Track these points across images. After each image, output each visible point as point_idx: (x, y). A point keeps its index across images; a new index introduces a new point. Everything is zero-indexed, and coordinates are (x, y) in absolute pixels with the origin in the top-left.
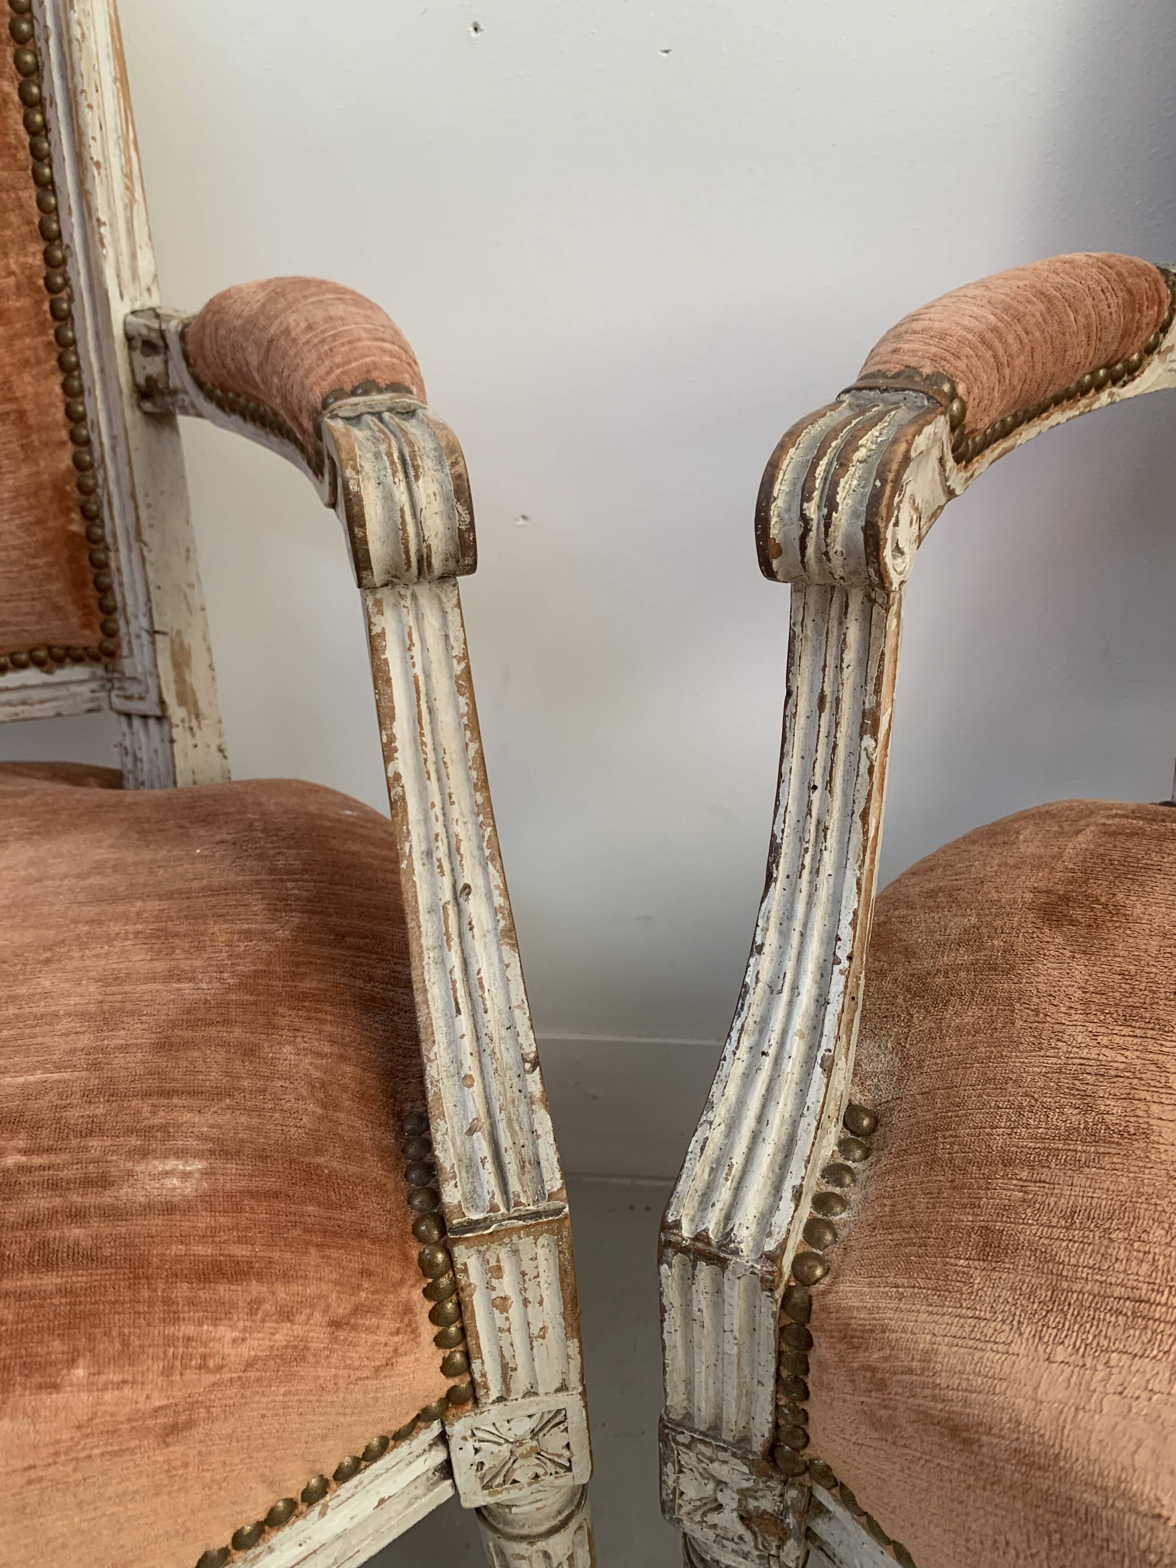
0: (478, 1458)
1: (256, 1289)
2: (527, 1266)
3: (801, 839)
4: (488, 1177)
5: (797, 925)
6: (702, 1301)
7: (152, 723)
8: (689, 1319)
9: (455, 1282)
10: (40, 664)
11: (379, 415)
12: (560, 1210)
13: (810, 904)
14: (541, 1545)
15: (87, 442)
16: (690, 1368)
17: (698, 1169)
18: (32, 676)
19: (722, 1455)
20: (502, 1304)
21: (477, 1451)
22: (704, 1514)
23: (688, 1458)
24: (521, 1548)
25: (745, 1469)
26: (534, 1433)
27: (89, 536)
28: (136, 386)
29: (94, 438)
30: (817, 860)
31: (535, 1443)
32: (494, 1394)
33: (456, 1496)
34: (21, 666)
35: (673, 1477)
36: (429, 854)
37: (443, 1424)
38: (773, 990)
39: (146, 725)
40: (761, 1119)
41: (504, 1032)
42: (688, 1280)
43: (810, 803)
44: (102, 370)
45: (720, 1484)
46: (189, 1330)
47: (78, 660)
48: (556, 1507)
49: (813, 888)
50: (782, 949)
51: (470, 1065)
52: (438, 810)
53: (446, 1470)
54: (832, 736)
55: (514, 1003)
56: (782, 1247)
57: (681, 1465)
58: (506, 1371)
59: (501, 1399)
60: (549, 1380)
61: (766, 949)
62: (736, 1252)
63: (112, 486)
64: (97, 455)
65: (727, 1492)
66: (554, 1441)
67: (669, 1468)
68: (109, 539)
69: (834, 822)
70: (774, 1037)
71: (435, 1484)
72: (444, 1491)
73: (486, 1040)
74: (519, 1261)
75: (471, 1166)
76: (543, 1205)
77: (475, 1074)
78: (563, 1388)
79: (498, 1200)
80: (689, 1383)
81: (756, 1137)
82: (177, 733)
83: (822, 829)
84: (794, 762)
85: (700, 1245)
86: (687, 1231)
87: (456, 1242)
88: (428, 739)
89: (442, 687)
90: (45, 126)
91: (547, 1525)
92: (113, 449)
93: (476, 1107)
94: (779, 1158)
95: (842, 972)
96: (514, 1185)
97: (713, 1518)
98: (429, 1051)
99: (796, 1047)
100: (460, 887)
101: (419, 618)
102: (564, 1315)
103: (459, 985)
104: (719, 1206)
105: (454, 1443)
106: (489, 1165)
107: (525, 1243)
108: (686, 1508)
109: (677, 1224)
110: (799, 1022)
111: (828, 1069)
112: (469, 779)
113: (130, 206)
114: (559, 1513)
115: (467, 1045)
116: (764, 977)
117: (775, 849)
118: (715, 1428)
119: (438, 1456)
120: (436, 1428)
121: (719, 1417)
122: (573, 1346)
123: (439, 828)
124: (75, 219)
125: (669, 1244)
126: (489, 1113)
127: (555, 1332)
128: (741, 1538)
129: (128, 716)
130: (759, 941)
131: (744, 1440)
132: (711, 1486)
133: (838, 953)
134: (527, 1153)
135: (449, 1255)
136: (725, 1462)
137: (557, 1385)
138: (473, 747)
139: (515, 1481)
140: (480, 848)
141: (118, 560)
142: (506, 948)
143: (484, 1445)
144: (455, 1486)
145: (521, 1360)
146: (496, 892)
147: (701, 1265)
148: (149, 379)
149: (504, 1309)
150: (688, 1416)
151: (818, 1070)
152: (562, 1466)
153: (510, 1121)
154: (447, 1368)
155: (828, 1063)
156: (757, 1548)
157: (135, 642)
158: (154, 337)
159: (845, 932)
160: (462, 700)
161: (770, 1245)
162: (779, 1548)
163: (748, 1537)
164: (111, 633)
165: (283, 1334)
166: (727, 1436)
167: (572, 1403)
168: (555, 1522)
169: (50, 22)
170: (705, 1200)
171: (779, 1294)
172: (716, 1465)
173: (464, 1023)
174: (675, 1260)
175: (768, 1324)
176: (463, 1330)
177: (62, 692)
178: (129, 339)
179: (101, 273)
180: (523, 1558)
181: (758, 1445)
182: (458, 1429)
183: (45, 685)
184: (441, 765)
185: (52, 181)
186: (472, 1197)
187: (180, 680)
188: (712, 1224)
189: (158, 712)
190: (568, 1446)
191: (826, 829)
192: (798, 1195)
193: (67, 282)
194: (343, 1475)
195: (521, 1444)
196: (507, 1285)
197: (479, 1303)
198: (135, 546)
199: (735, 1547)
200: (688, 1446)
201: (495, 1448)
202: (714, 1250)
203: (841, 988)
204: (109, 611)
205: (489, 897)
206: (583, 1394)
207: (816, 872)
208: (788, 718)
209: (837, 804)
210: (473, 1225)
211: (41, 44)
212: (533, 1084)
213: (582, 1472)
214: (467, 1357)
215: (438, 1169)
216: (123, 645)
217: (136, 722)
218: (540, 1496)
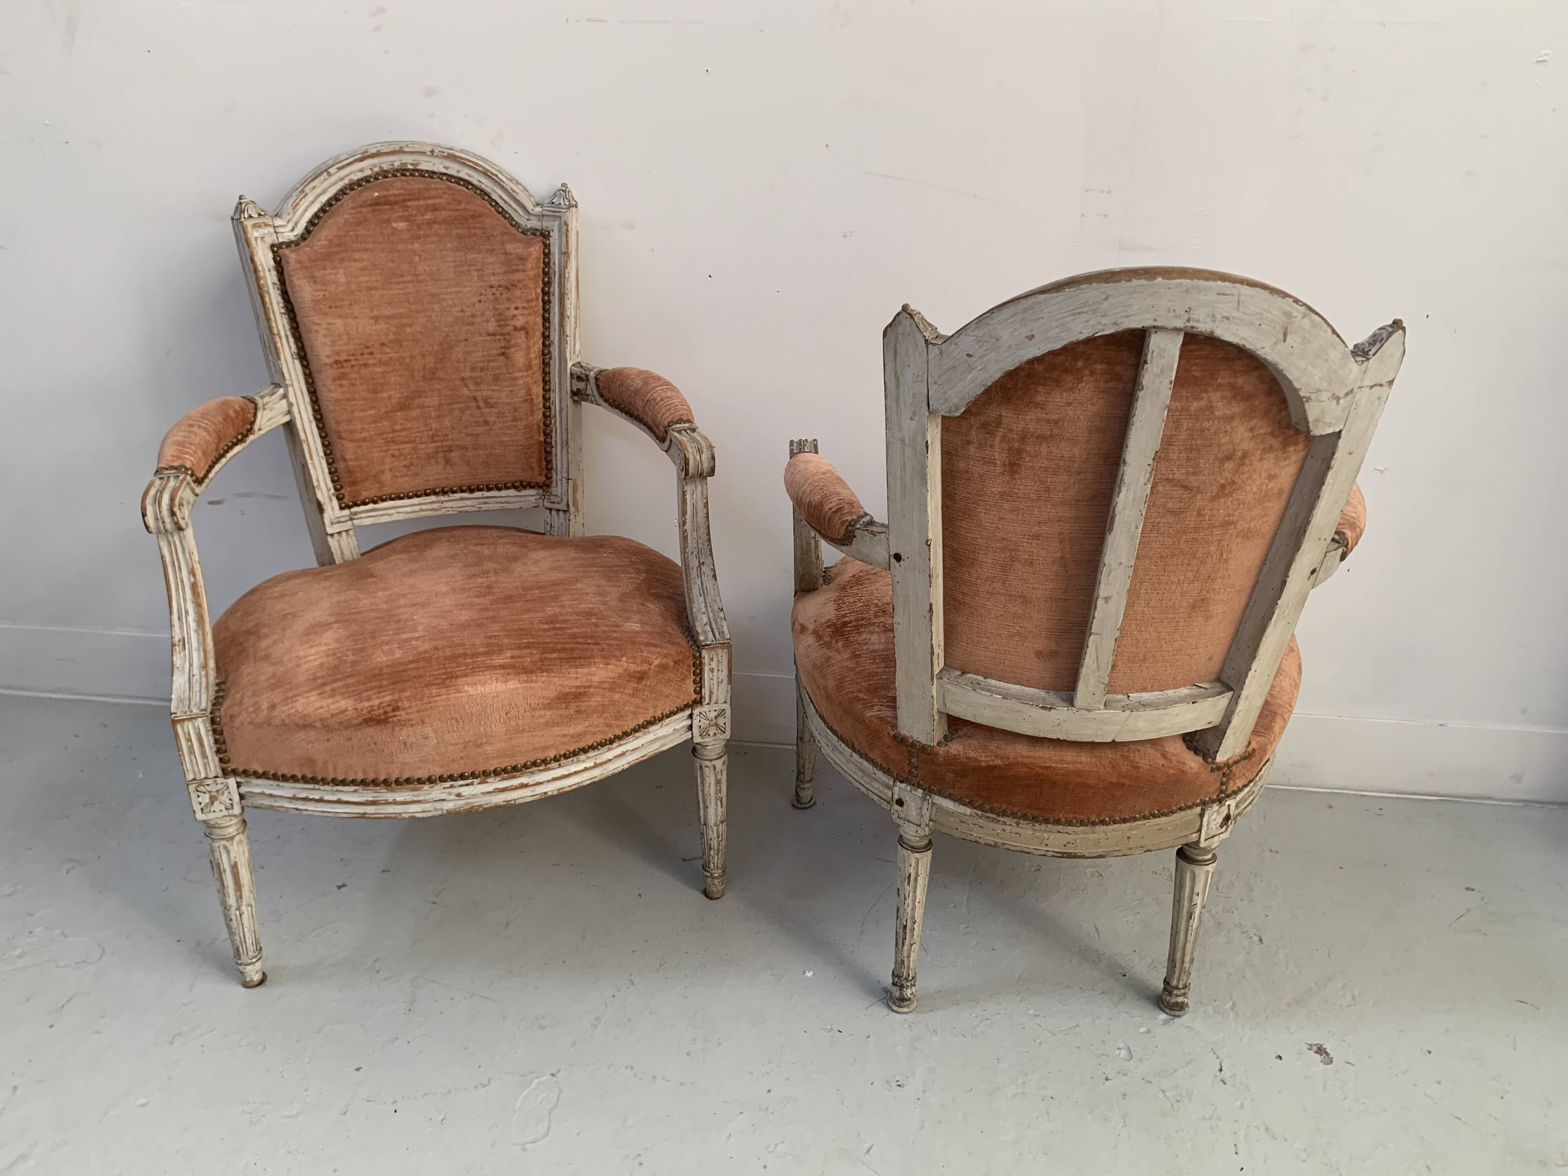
0: (700, 724)
1: (657, 649)
2: (720, 658)
4: (710, 634)
7: (561, 513)
9: (701, 662)
10: (516, 488)
11: (685, 431)
12: (729, 643)
14: (714, 763)
15: (549, 408)
18: (512, 492)
20: (712, 670)
21: (700, 722)
24: (708, 763)
26: (716, 717)
27: (545, 442)
28: (572, 391)
29: (552, 407)
31: (716, 721)
32: (707, 702)
33: (692, 738)
34: (507, 488)
36: (692, 552)
37: (691, 710)
39: (558, 514)
41: (713, 602)
44: (560, 384)
46: (644, 654)
47: (532, 487)
48: (718, 752)
51: (704, 609)
52: (696, 540)
53: (690, 728)
55: (716, 594)
58: (711, 693)
59: (708, 704)
60: (721, 700)
63: (558, 425)
64: (553, 413)
66: (721, 721)
68: (553, 444)
71: (687, 732)
72: (688, 735)
73: (708, 603)
74: (718, 657)
75: (705, 632)
76: (724, 642)
77: (706, 611)
78: (725, 702)
79: (713, 639)
82: (572, 517)
87: (701, 649)
88: (694, 519)
89: (700, 506)
90: (549, 301)
91: (715, 757)
92: (560, 412)
93: (705, 620)
96: (717, 636)
98: (693, 605)
100: (701, 562)
101: (696, 487)
102: (728, 676)
103: (700, 589)
105: (694, 717)
106: (710, 632)
107: (720, 651)
112: (705, 531)
113: (575, 329)
114: (720, 754)
115: (703, 604)
119: (689, 722)
120: (688, 712)
122: (729, 687)
123: (695, 545)
124: (557, 333)
126: (710, 621)
127: (725, 682)
129: (550, 510)
134: (720, 630)
135: (700, 653)
138: (707, 522)
139: (709, 735)
140: (707, 551)
141: (556, 451)
142: (713, 580)
143: (702, 720)
144: (692, 734)
145: (715, 691)
146: (711, 564)
148: (578, 389)
149: (712, 672)
152: (723, 731)
153: (715, 623)
154: (695, 691)
157: (559, 482)
158: (583, 376)
160: (705, 509)
164: (549, 478)
167: (727, 707)
168: (718, 756)
169: (557, 269)
173: (702, 599)
176: (701, 679)
177: (523, 499)
178: (572, 374)
179: (565, 352)
180: (707, 768)
182: (696, 712)
183: (517, 496)
184: (697, 527)
185: (549, 318)
186: (706, 639)
187: (574, 497)
189: (564, 509)
190: (725, 724)
193: (549, 353)
194: (667, 716)
195: (712, 721)
196: (714, 665)
197: (706, 669)
198: (565, 447)
201: (705, 721)
204: (549, 470)
206: (731, 705)
210: (707, 645)
211: (552, 276)
212: (721, 615)
213: (728, 735)
214: (701, 688)
215: (697, 633)
216: (554, 483)
217: (554, 512)
218: (716, 742)
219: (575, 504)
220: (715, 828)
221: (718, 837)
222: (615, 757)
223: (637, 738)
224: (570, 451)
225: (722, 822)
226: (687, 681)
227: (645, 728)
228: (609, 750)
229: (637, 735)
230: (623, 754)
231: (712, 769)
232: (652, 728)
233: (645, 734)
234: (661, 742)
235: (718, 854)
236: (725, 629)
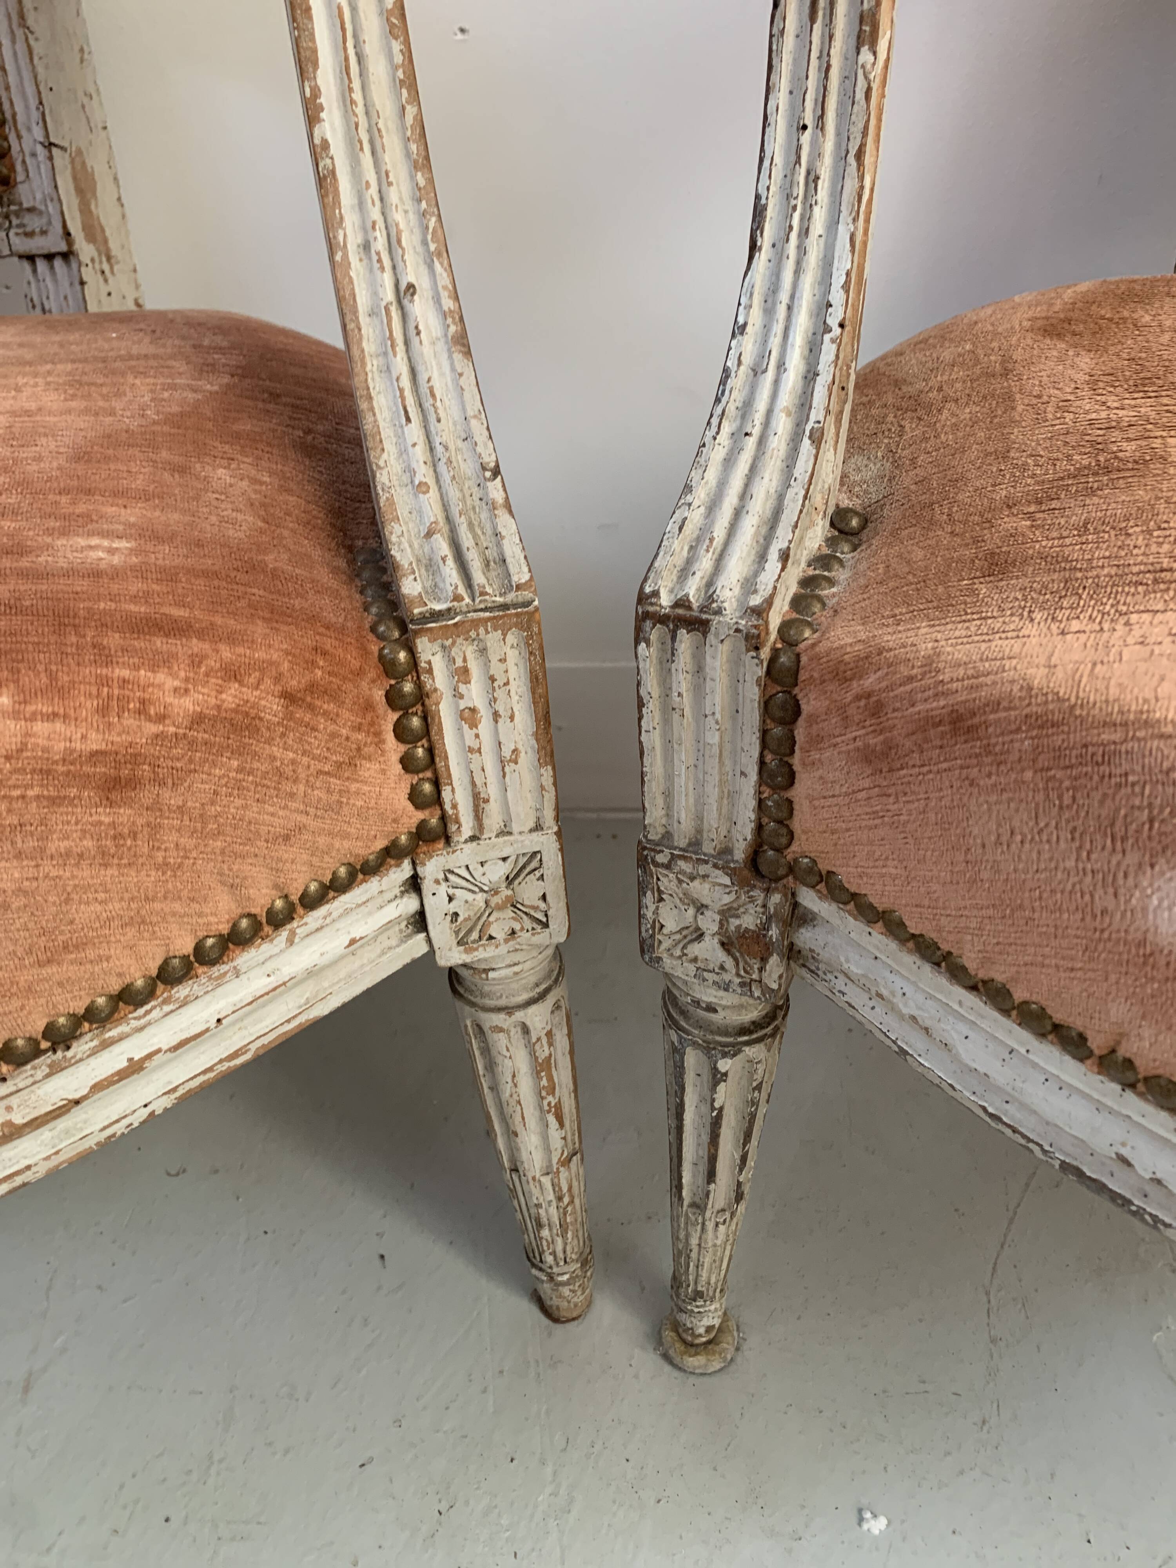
0: (453, 907)
1: (196, 645)
2: (496, 669)
3: (788, 197)
4: (450, 573)
5: (784, 297)
6: (682, 682)
7: (58, 263)
8: (668, 709)
9: (419, 685)
12: (529, 603)
13: (798, 271)
14: (519, 1015)
16: (669, 777)
17: (676, 545)
19: (703, 869)
20: (470, 716)
21: (451, 899)
22: (684, 947)
23: (668, 882)
24: (499, 1019)
25: (727, 881)
26: (510, 880)
30: (807, 218)
31: (510, 892)
32: (467, 830)
33: (432, 952)
35: (652, 907)
36: (366, 246)
37: (414, 864)
38: (757, 371)
39: (52, 267)
40: (745, 495)
41: (460, 443)
42: (669, 656)
43: (799, 148)
45: (701, 908)
46: (126, 673)
48: (533, 979)
49: (802, 250)
50: (767, 328)
51: (424, 474)
52: (373, 191)
54: (825, 55)
55: (470, 413)
56: (769, 602)
57: (660, 892)
58: (479, 802)
59: (473, 838)
60: (523, 819)
61: (749, 329)
62: (719, 612)
65: (708, 913)
66: (529, 891)
67: (649, 899)
69: (825, 172)
70: (758, 417)
71: (409, 937)
72: (417, 946)
73: (439, 449)
74: (487, 663)
75: (431, 566)
76: (511, 597)
77: (430, 481)
78: (538, 827)
79: (462, 590)
80: (668, 795)
81: (738, 514)
82: (88, 274)
83: (813, 179)
84: (781, 98)
85: (680, 611)
86: (666, 600)
87: (417, 633)
88: (357, 96)
89: (372, 25)
91: (524, 997)
93: (432, 510)
94: (764, 531)
95: (833, 341)
96: (479, 578)
97: (695, 949)
98: (379, 458)
99: (782, 425)
100: (403, 286)
102: (536, 735)
103: (408, 393)
104: (699, 575)
105: (427, 886)
106: (450, 562)
107: (493, 639)
108: (666, 945)
109: (656, 594)
110: (787, 398)
111: (817, 439)
112: (408, 154)
114: (537, 985)
115: (419, 453)
116: (747, 360)
117: (759, 212)
118: (695, 844)
119: (411, 904)
120: (405, 870)
121: (699, 831)
122: (547, 773)
123: (375, 214)
125: (647, 615)
126: (448, 519)
127: (528, 758)
128: (722, 968)
129: (31, 258)
130: (741, 320)
131: (726, 851)
132: (691, 911)
133: (829, 321)
134: (492, 554)
135: (412, 652)
136: (705, 877)
137: (531, 824)
138: (411, 111)
139: (491, 938)
140: (425, 243)
142: (458, 357)
143: (458, 892)
144: (429, 940)
145: (493, 791)
146: (444, 294)
147: (682, 633)
149: (473, 725)
150: (668, 835)
151: (806, 442)
152: (539, 922)
153: (471, 525)
154: (414, 797)
155: (818, 434)
156: (738, 975)
159: (837, 296)
160: (396, 46)
161: (756, 601)
162: (761, 970)
163: (729, 963)
165: (232, 696)
166: (708, 848)
167: (547, 843)
168: (533, 994)
170: (685, 572)
171: (765, 653)
172: (696, 883)
173: (414, 432)
174: (654, 636)
175: (752, 694)
176: (430, 751)
180: (501, 1030)
181: (740, 853)
182: (431, 869)
184: (374, 132)
186: (434, 591)
187: (85, 210)
188: (693, 589)
189: (63, 247)
190: (544, 898)
191: (817, 178)
192: (785, 556)
194: (311, 902)
195: (497, 893)
196: (475, 693)
197: (446, 714)
199: (716, 978)
200: (668, 866)
201: (470, 897)
202: (696, 614)
203: (832, 357)
205: (437, 300)
206: (559, 834)
207: (805, 232)
208: (775, 37)
209: (829, 145)
210: (436, 616)
212: (495, 491)
213: (558, 931)
214: (437, 784)
215: (395, 566)
216: (19, 168)
217: (41, 265)
218: (517, 957)
219: (93, 233)
220: (546, 1181)
221: (560, 1199)
222: (97, 1088)
223: (185, 1003)
224: (38, 48)
225: (566, 1162)
226: (369, 769)
227: (213, 963)
228: (55, 1069)
229: (181, 991)
230: (135, 1068)
231: (516, 1034)
232: (246, 958)
233: (219, 981)
234: (307, 991)
235: (564, 1236)
236: (512, 550)
